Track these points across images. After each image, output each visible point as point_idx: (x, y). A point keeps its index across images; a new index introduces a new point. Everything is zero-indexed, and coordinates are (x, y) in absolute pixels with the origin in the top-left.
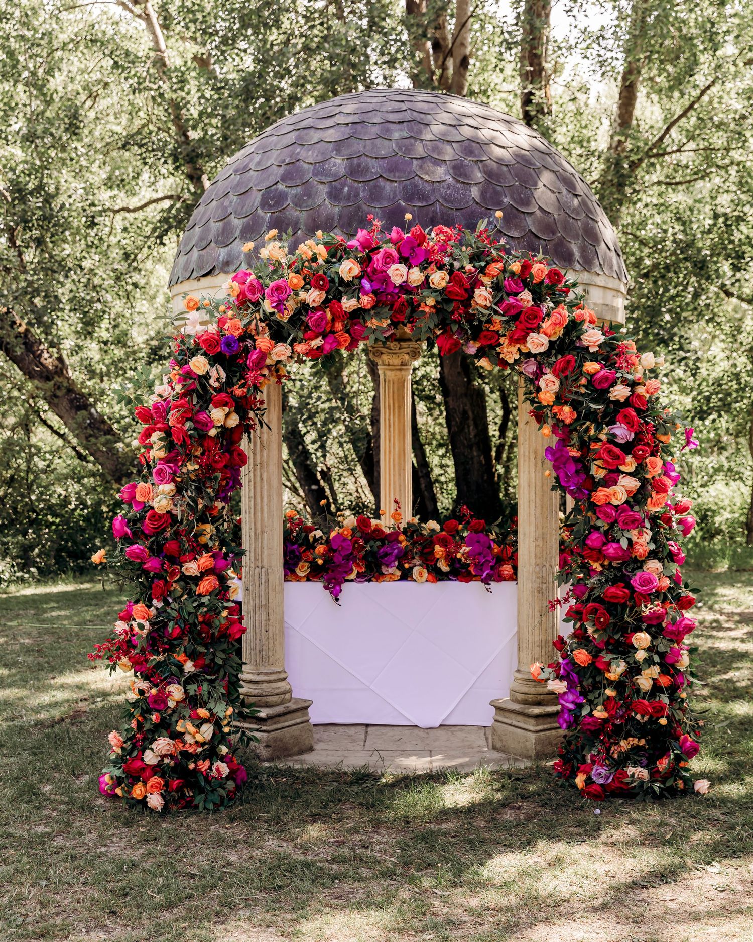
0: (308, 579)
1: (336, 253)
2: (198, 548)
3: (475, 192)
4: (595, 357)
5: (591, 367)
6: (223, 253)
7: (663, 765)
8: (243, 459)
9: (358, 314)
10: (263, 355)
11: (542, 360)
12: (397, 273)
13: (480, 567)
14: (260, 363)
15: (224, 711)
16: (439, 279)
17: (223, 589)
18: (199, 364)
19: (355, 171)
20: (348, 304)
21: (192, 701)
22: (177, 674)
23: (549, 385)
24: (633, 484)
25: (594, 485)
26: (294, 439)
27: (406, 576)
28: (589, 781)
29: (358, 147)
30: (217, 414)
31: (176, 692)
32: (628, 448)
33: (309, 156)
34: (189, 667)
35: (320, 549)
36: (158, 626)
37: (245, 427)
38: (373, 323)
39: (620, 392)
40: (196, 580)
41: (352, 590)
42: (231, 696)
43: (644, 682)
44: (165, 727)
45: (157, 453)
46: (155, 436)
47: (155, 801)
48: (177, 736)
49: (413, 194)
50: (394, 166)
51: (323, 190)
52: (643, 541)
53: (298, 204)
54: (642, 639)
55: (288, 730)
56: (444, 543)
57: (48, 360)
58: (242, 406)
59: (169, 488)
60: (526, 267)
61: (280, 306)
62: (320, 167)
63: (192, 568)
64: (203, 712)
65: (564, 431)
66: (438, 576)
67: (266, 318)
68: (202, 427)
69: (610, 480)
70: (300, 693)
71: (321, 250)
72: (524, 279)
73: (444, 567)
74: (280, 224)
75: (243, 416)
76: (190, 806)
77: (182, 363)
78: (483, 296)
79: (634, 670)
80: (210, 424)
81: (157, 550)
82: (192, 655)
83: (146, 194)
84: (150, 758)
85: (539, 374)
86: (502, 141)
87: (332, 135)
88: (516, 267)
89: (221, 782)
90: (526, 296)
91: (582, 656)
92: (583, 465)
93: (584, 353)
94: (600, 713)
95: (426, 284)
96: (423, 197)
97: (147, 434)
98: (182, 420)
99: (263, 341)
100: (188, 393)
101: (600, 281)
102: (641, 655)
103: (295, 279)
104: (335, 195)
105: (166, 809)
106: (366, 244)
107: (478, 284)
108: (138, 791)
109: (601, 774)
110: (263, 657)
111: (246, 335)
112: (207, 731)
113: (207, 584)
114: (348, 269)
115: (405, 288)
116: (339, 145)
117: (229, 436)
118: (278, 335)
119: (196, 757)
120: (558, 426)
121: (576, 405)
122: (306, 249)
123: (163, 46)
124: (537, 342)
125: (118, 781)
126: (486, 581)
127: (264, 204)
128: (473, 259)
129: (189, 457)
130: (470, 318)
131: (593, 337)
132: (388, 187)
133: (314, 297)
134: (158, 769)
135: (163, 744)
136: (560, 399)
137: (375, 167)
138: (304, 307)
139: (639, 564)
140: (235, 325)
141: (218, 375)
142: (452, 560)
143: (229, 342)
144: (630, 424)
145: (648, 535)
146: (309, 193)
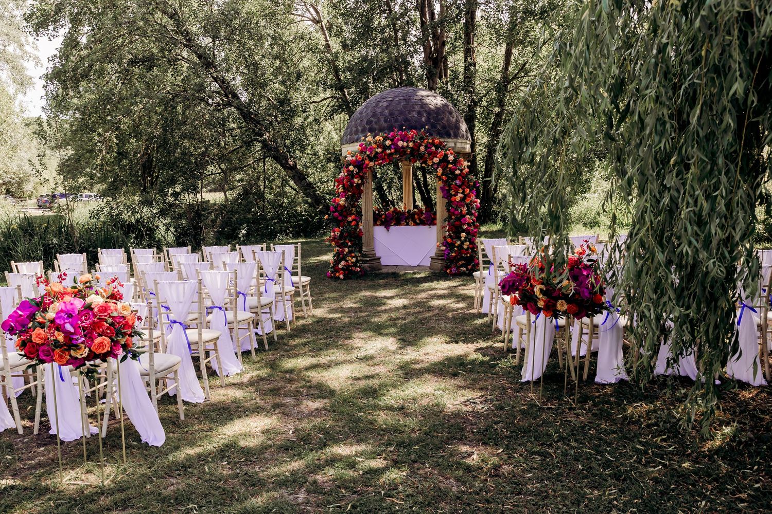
0: (380, 225)
1: (385, 139)
2: (351, 214)
3: (423, 119)
4: (451, 163)
5: (450, 166)
6: (356, 137)
7: (470, 267)
8: (362, 191)
9: (391, 154)
10: (368, 165)
11: (438, 164)
12: (400, 143)
13: (427, 221)
14: (366, 167)
15: (358, 254)
16: (411, 144)
17: (357, 225)
18: (351, 168)
19: (391, 114)
20: (388, 152)
21: (350, 252)
22: (347, 246)
23: (440, 171)
24: (461, 195)
25: (451, 196)
26: (379, 189)
27: (408, 224)
28: (451, 271)
29: (392, 107)
30: (356, 180)
31: (346, 250)
32: (460, 186)
33: (379, 110)
34: (349, 244)
35: (383, 216)
36: (342, 233)
37: (363, 183)
38: (395, 156)
39: (458, 172)
40: (351, 222)
41: (392, 228)
42: (360, 250)
43: (465, 246)
44: (344, 259)
45: (341, 190)
46: (340, 186)
47: (341, 276)
48: (347, 261)
49: (406, 120)
50: (401, 113)
51: (383, 120)
52: (465, 210)
53: (376, 124)
54: (463, 235)
55: (375, 264)
56: (418, 214)
57: (291, 162)
58: (362, 178)
59: (344, 199)
60: (433, 141)
61: (371, 153)
62: (382, 114)
63: (350, 219)
64: (353, 254)
65: (445, 182)
66: (416, 224)
67: (368, 156)
68: (352, 183)
69: (456, 195)
70: (378, 255)
71: (381, 138)
72: (433, 144)
73: (418, 221)
74: (371, 130)
75: (362, 181)
76: (351, 279)
77: (347, 167)
78: (422, 148)
79: (462, 243)
80: (354, 182)
81: (341, 214)
82: (350, 241)
83: (322, 96)
84: (340, 266)
85: (438, 168)
86: (432, 103)
87: (385, 104)
88: (430, 141)
89: (358, 272)
90: (433, 148)
91: (449, 240)
92: (449, 191)
93: (448, 162)
94: (454, 254)
95: (408, 146)
96: (409, 121)
97: (338, 186)
98: (347, 182)
99: (367, 162)
100: (348, 175)
101: (460, 141)
102: (463, 239)
103: (374, 146)
104: (385, 121)
105: (344, 279)
106: (392, 136)
107: (421, 145)
108: (337, 274)
109: (454, 270)
110: (368, 245)
111: (363, 160)
112: (354, 260)
113: (353, 223)
114: (388, 143)
115: (403, 147)
116: (387, 107)
117: (359, 186)
118: (371, 160)
119: (351, 266)
120: (443, 181)
121: (446, 176)
122: (377, 138)
123: (328, 39)
124: (436, 160)
125: (332, 272)
126: (429, 225)
127: (367, 124)
128: (420, 139)
129: (349, 191)
130: (419, 154)
131: (451, 158)
132: (400, 118)
133: (379, 150)
134: (342, 269)
135: (343, 263)
136: (443, 174)
137: (396, 113)
138: (377, 153)
139: (464, 216)
140: (360, 157)
141: (356, 170)
142: (420, 220)
143: (359, 162)
144: (460, 180)
145: (466, 209)
146: (379, 120)
